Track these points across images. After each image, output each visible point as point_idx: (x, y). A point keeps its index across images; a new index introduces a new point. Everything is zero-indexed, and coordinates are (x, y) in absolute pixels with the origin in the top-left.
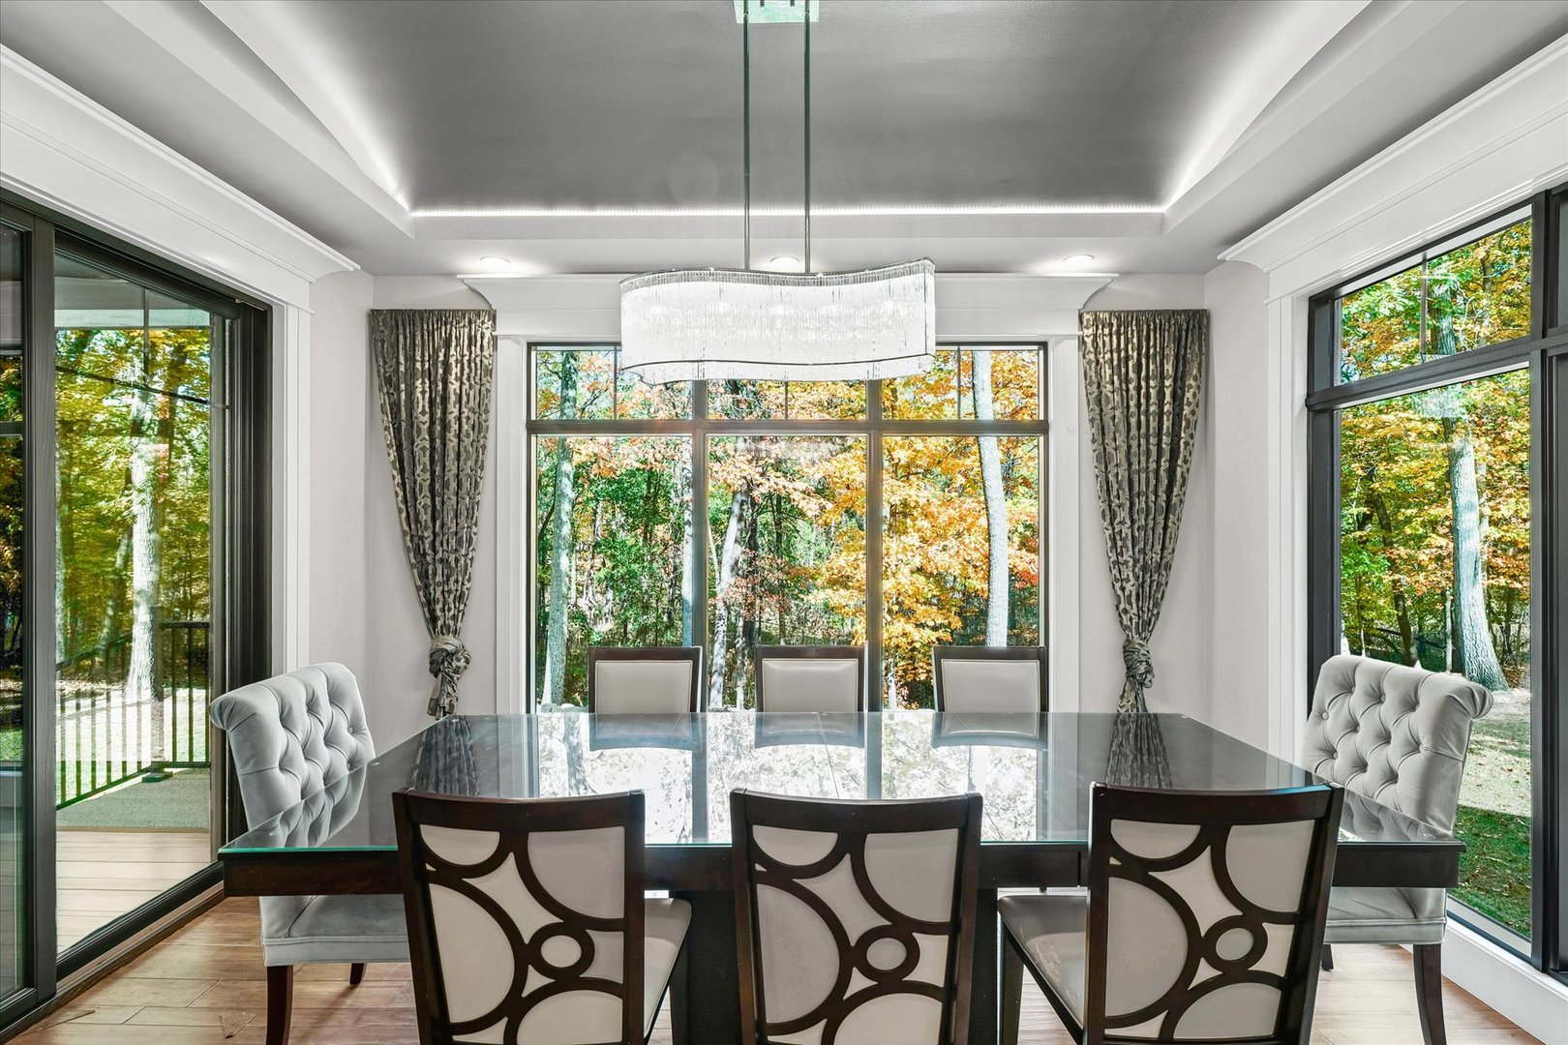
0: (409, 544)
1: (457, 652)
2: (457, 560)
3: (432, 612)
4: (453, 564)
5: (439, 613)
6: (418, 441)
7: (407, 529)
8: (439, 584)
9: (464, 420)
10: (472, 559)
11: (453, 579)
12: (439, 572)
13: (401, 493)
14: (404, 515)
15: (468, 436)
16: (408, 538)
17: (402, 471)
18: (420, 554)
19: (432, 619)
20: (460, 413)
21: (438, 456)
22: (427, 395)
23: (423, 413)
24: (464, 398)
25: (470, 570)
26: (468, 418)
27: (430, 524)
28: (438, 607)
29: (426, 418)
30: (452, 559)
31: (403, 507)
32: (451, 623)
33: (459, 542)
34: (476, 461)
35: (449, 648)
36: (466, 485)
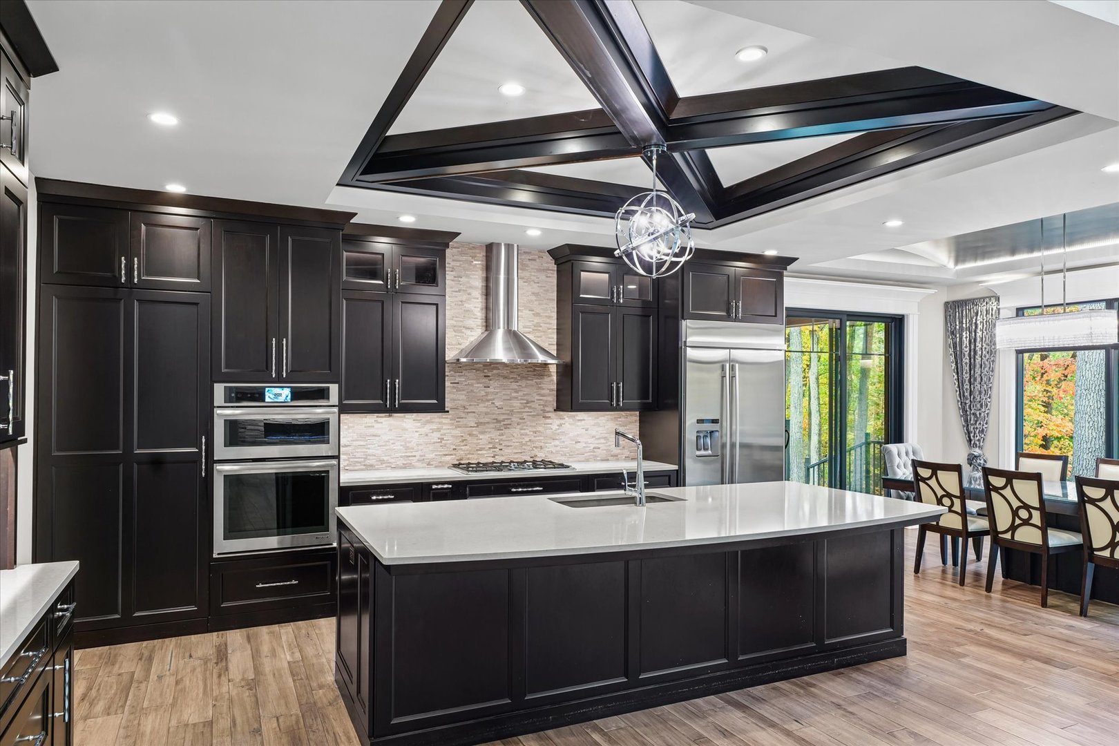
0: (960, 406)
1: (979, 456)
2: (980, 414)
3: (969, 437)
4: (978, 416)
5: (972, 438)
6: (964, 360)
7: (959, 399)
8: (972, 425)
9: (984, 350)
10: (988, 414)
11: (978, 423)
12: (972, 419)
13: (957, 383)
14: (958, 393)
15: (985, 356)
16: (960, 403)
17: (958, 373)
18: (965, 411)
19: (970, 440)
20: (982, 346)
21: (972, 367)
22: (968, 339)
23: (966, 347)
24: (984, 339)
25: (987, 419)
26: (985, 348)
27: (969, 397)
28: (972, 435)
29: (968, 349)
30: (978, 413)
31: (958, 389)
32: (978, 443)
33: (981, 406)
34: (989, 368)
35: (975, 454)
36: (985, 379)
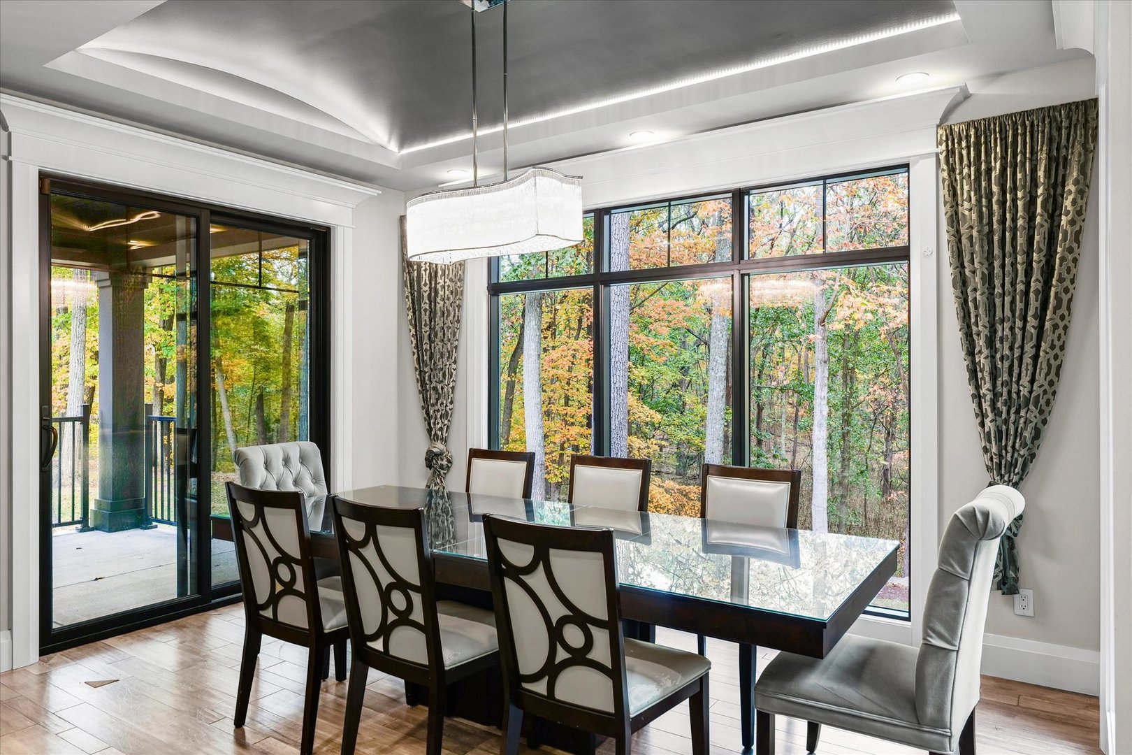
0: (418, 377)
1: (441, 454)
2: (442, 388)
3: (429, 424)
4: (440, 391)
5: (432, 426)
6: (422, 305)
7: (417, 366)
8: (433, 405)
9: (446, 288)
10: (453, 388)
11: (440, 402)
12: (433, 396)
13: (414, 342)
14: (416, 356)
15: (448, 299)
16: (418, 373)
17: (415, 327)
18: (423, 383)
19: (430, 430)
20: (445, 282)
21: (433, 314)
22: (428, 271)
23: (425, 285)
24: (447, 271)
25: (451, 396)
26: (449, 286)
27: (428, 361)
28: (432, 421)
29: (427, 288)
30: (439, 386)
31: (415, 351)
32: (439, 433)
33: (444, 375)
34: (454, 317)
35: (435, 450)
36: (448, 334)
